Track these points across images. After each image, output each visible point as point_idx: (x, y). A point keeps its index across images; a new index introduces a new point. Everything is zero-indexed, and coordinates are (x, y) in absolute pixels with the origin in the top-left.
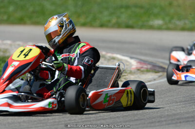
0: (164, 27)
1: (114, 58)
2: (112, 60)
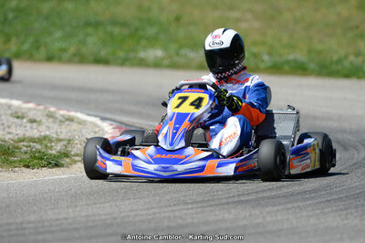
1: (71, 119)
2: (67, 123)
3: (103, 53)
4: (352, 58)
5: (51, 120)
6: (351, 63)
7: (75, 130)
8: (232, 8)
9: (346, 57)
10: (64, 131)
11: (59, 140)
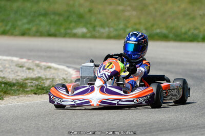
0: (88, 35)
1: (50, 67)
2: (48, 69)
3: (53, 31)
4: (192, 31)
5: (39, 68)
6: (193, 34)
7: (54, 73)
8: (119, 4)
9: (189, 30)
10: (48, 74)
11: (47, 79)
